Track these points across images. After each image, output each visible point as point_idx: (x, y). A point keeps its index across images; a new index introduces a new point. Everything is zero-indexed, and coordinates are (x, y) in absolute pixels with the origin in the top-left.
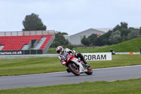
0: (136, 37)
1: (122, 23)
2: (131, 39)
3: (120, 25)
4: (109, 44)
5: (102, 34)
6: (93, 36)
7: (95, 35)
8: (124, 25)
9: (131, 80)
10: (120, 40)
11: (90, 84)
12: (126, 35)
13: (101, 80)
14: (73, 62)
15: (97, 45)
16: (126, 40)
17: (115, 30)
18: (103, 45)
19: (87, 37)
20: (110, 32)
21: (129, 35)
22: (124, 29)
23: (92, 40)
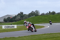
0: (27, 18)
1: (21, 12)
2: (25, 19)
3: (20, 13)
4: (16, 21)
5: (12, 17)
6: (9, 18)
7: (10, 18)
8: (22, 13)
9: (25, 36)
10: (20, 20)
11: (8, 38)
12: (23, 17)
13: (12, 37)
14: (31, 27)
15: (10, 22)
16: (23, 19)
17: (18, 15)
18: (13, 22)
19: (6, 18)
20: (16, 16)
21: (24, 17)
22: (22, 15)
23: (8, 20)
